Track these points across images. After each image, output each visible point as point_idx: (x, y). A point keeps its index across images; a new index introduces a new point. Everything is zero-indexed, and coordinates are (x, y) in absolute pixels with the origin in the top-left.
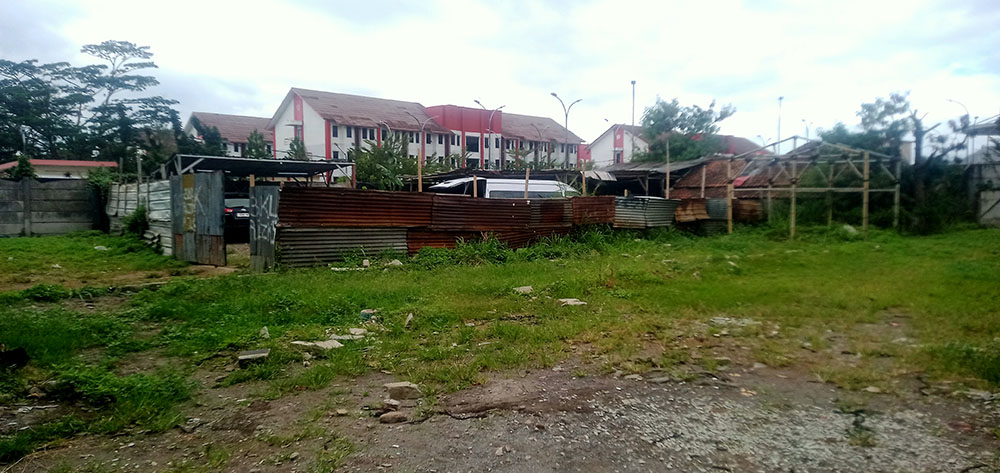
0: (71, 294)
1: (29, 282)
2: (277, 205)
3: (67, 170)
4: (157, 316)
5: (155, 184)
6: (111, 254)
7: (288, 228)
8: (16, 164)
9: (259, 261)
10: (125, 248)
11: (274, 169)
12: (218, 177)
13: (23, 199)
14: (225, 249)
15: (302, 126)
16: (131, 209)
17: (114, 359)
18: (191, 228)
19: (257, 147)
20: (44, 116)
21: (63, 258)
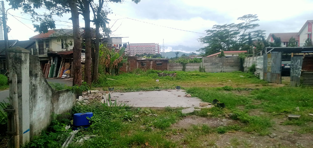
0: (234, 89)
1: (223, 85)
2: (302, 63)
3: (232, 54)
4: (260, 98)
5: (259, 57)
6: (244, 78)
7: (306, 71)
8: (220, 53)
9: (294, 83)
10: (249, 77)
11: (300, 50)
12: (280, 54)
13: (222, 62)
14: (281, 78)
15: (311, 34)
16: (250, 65)
17: (248, 110)
18: (270, 71)
19: (292, 43)
20: (227, 39)
21: (232, 79)
